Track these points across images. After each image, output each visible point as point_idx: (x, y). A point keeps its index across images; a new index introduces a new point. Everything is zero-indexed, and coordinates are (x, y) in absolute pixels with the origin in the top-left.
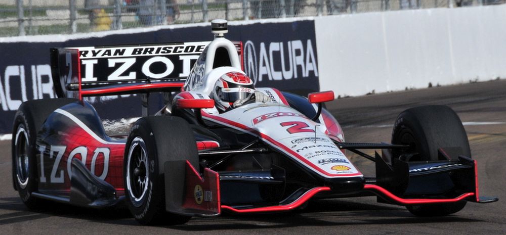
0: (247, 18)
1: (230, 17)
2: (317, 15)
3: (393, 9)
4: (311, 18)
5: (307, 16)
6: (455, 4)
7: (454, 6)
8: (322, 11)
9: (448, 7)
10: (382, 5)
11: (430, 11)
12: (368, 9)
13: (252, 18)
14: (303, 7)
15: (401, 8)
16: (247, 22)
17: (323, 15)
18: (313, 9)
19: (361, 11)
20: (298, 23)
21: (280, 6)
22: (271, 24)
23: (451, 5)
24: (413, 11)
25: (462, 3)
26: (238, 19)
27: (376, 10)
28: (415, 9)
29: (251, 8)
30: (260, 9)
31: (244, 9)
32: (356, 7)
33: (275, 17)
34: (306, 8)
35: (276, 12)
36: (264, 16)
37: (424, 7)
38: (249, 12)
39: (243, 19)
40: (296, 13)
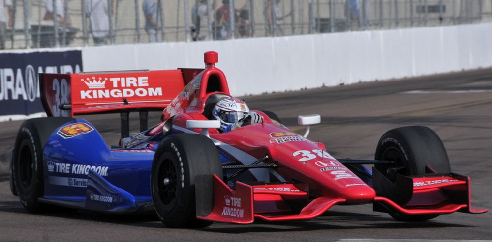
0: (28, 48)
1: (15, 46)
2: (84, 46)
3: (143, 42)
4: (79, 48)
5: (75, 46)
6: (192, 39)
7: (191, 41)
8: (88, 43)
9: (186, 41)
10: (135, 40)
11: (172, 44)
12: (123, 42)
13: (32, 47)
14: (72, 39)
15: (150, 41)
16: (29, 50)
17: (89, 46)
18: (81, 41)
19: (118, 43)
20: (69, 52)
21: (54, 38)
22: (47, 53)
23: (189, 40)
24: (159, 44)
25: (197, 39)
26: (21, 48)
27: (130, 43)
28: (160, 42)
29: (32, 40)
30: (39, 40)
31: (27, 40)
32: (114, 40)
33: (50, 47)
34: (75, 40)
35: (51, 43)
36: (43, 46)
37: (168, 41)
38: (31, 43)
39: (25, 48)
40: (67, 44)
